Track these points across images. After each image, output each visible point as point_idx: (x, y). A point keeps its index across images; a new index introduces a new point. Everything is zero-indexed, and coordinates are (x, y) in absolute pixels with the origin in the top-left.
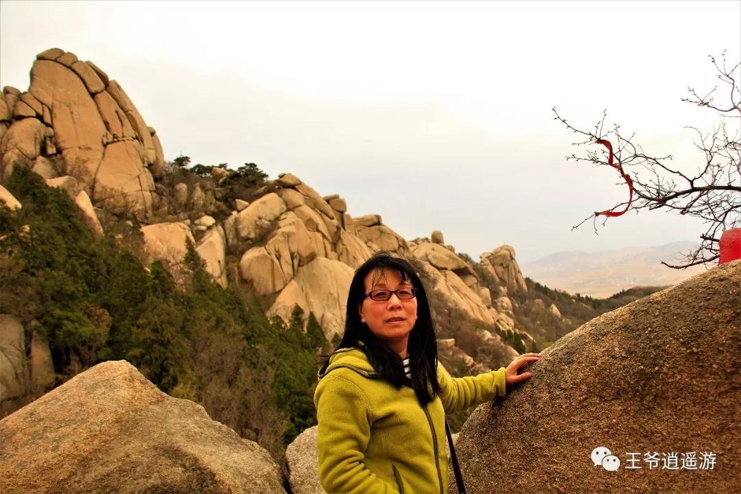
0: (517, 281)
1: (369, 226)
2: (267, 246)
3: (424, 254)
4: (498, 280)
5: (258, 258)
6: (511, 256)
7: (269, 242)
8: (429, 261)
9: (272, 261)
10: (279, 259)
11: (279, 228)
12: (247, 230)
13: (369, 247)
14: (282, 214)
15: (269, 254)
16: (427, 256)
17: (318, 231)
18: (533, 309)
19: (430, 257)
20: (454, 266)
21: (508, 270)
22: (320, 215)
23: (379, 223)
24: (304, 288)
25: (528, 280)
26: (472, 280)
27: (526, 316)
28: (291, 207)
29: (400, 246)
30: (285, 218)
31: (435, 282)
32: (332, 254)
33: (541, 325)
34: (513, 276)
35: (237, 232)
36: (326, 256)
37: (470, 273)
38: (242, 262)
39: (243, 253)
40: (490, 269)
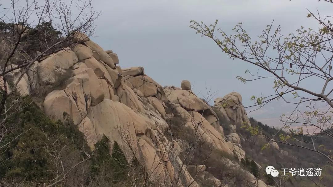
0: (244, 120)
1: (134, 76)
2: (66, 89)
3: (176, 99)
4: (229, 119)
5: (59, 99)
6: (239, 101)
7: (68, 86)
8: (180, 104)
9: (70, 101)
10: (75, 100)
11: (74, 75)
12: (48, 77)
13: (135, 92)
14: (74, 64)
15: (68, 96)
16: (178, 100)
17: (104, 78)
18: (257, 143)
19: (181, 101)
20: (199, 108)
21: (237, 112)
22: (105, 65)
23: (142, 74)
24: (94, 124)
25: (252, 120)
26: (214, 119)
27: (252, 148)
28: (81, 58)
29: (158, 92)
30: (78, 68)
31: (185, 120)
32: (115, 97)
33: (264, 155)
34: (241, 117)
35: (39, 77)
36: (111, 99)
37: (211, 114)
38: (45, 102)
39: (45, 95)
40: (222, 110)
